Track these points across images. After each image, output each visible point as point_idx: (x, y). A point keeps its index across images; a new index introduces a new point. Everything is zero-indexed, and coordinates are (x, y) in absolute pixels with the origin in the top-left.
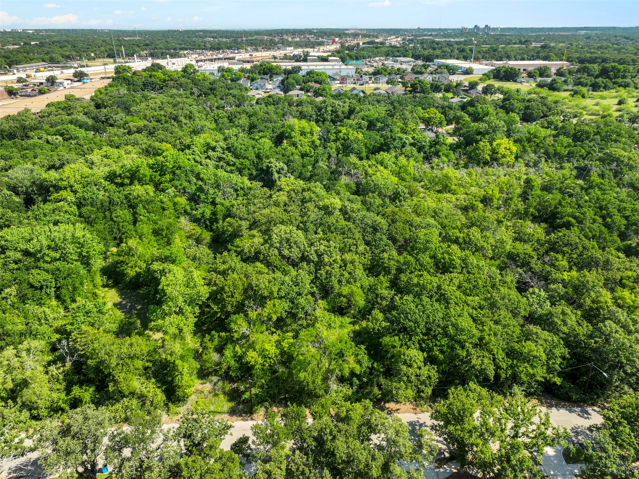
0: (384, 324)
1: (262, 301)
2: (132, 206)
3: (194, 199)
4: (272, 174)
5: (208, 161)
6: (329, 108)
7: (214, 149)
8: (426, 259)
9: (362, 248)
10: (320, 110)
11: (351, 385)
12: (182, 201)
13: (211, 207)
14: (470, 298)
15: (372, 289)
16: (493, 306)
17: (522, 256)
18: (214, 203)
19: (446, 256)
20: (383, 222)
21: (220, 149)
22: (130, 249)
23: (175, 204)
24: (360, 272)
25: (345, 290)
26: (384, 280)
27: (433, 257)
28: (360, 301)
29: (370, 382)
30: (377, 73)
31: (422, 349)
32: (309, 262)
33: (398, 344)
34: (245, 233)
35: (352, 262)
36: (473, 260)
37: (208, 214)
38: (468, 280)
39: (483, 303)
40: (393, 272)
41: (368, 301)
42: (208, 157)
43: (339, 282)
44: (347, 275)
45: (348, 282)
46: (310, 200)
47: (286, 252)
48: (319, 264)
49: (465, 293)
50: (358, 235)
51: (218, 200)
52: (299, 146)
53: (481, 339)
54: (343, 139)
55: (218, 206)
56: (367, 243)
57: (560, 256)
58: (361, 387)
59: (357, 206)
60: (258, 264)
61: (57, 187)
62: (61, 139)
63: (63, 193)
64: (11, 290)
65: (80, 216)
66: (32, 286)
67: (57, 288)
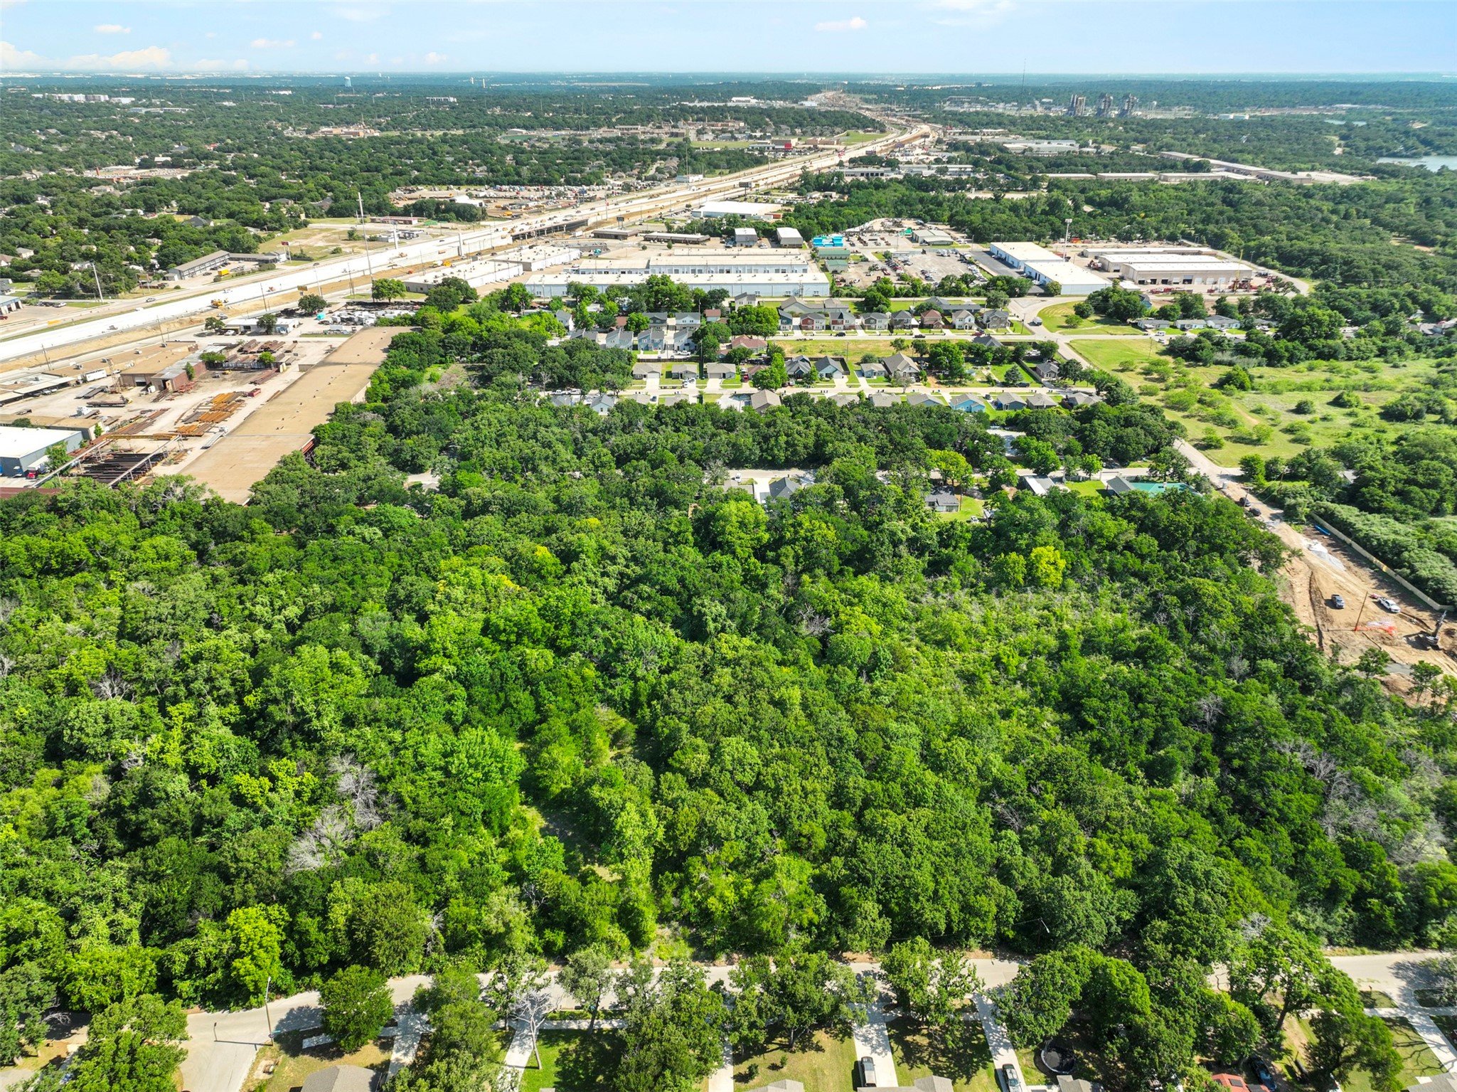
0: (844, 872)
1: (718, 842)
2: (529, 682)
3: (604, 668)
4: (706, 624)
5: (606, 580)
6: (783, 439)
7: (613, 559)
8: (896, 789)
9: (826, 769)
10: (766, 439)
11: (810, 933)
12: (590, 672)
13: (631, 683)
14: (936, 843)
15: (835, 826)
16: (958, 854)
17: (1006, 784)
18: (633, 677)
19: (919, 787)
20: (851, 734)
21: (622, 561)
22: (555, 761)
23: (583, 679)
24: (822, 805)
25: (806, 830)
26: (848, 817)
27: (904, 785)
28: (821, 841)
29: (829, 932)
30: (870, 304)
31: (879, 901)
32: (766, 788)
33: (856, 895)
34: (685, 737)
35: (814, 791)
36: (949, 789)
37: (628, 694)
38: (937, 821)
39: (949, 849)
40: (859, 803)
41: (829, 840)
42: (604, 574)
43: (799, 817)
44: (807, 809)
45: (809, 817)
46: (761, 686)
47: (739, 777)
48: (777, 792)
49: (930, 836)
50: (820, 750)
51: (640, 673)
52: (739, 550)
53: (936, 892)
54: (805, 539)
55: (641, 683)
56: (832, 762)
57: (1049, 786)
58: (820, 935)
59: (822, 694)
60: (708, 790)
61: (426, 650)
62: (380, 534)
63: (436, 660)
64: (448, 820)
65: (470, 700)
66: (463, 813)
67: (484, 813)
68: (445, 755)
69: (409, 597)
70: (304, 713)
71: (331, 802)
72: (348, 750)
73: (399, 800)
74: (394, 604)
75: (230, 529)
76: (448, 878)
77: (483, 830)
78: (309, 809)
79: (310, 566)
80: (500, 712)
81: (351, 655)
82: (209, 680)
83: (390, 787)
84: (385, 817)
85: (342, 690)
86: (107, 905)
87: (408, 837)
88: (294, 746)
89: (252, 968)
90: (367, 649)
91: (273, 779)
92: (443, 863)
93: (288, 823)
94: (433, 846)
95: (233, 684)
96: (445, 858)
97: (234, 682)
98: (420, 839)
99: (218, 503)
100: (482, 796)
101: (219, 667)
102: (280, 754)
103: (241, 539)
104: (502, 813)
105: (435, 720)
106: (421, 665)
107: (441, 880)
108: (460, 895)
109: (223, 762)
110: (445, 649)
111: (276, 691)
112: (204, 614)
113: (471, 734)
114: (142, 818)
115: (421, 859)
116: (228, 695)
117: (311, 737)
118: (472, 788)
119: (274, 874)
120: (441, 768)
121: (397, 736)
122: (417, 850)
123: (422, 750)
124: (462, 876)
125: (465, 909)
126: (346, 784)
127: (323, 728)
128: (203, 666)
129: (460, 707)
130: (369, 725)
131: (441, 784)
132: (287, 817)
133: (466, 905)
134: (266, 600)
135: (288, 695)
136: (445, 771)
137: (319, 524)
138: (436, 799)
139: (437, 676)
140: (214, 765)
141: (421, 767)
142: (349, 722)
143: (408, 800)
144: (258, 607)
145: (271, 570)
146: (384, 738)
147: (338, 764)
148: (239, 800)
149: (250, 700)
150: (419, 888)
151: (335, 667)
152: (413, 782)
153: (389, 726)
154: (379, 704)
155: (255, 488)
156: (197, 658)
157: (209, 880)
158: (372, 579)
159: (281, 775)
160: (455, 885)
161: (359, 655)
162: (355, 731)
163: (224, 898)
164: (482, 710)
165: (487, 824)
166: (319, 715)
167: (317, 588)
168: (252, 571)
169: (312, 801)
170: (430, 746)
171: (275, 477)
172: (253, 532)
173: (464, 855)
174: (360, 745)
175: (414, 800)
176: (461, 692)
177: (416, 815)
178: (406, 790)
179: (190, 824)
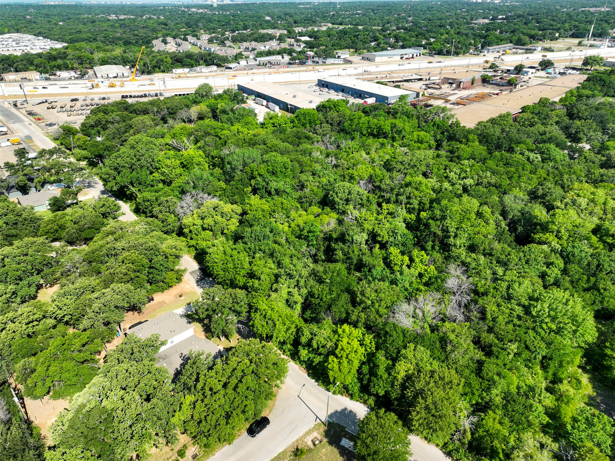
61: (545, 228)
62: (540, 159)
63: (550, 237)
64: (514, 347)
65: (565, 271)
66: (527, 347)
67: (544, 357)
68: (531, 298)
69: (544, 196)
70: (448, 231)
71: (438, 290)
72: (463, 263)
73: (483, 313)
74: (534, 196)
75: (457, 136)
76: (494, 391)
77: (538, 368)
78: (422, 287)
79: (491, 163)
80: (586, 290)
81: (492, 213)
82: (409, 198)
83: (480, 301)
84: (468, 319)
85: (477, 229)
86: (293, 282)
87: (477, 342)
88: (433, 247)
89: (336, 367)
90: (504, 214)
91: (411, 260)
92: (496, 378)
93: (406, 290)
94: (493, 360)
95: (419, 205)
96: (499, 374)
97: (420, 203)
98: (488, 350)
99: (457, 124)
100: (549, 344)
101: (417, 193)
102: (423, 248)
103: (461, 142)
104: (561, 365)
105: (533, 274)
106: (537, 236)
107: (488, 389)
108: (499, 412)
109: (392, 239)
110: (558, 232)
111: (438, 212)
112: (424, 168)
113: (558, 294)
114: (336, 247)
115: (480, 363)
116: (414, 209)
117: (445, 247)
118: (543, 333)
119: (380, 316)
120: (524, 306)
121: (500, 271)
122: (479, 355)
123: (516, 286)
124: (507, 397)
125: (498, 426)
126: (451, 283)
127: (455, 245)
128: (408, 190)
129: (554, 273)
130: (485, 255)
131: (519, 318)
132: (407, 286)
133: (501, 423)
134: (458, 171)
135: (443, 218)
136: (527, 310)
137: (506, 145)
138: (511, 326)
139: (545, 247)
140: (386, 238)
141: (509, 298)
142: (472, 248)
143: (489, 316)
144: (452, 173)
145: (468, 159)
146: (491, 268)
147: (454, 270)
148: (387, 263)
149: (423, 214)
150: (468, 384)
151: (479, 214)
152: (498, 306)
153: (498, 262)
154: (497, 246)
155: (479, 124)
156: (407, 185)
157: (345, 297)
158: (525, 179)
159: (417, 260)
160: (498, 400)
161: (497, 215)
162: (474, 255)
163: (348, 313)
164: (572, 282)
165: (544, 367)
166: (456, 236)
167: (489, 174)
168: (458, 157)
169: (427, 284)
170: (524, 286)
171: (493, 121)
172: (468, 140)
173: (515, 381)
174: (473, 265)
175: (494, 320)
176: (560, 263)
177: (490, 330)
178: (491, 308)
179: (355, 262)
